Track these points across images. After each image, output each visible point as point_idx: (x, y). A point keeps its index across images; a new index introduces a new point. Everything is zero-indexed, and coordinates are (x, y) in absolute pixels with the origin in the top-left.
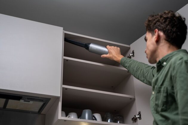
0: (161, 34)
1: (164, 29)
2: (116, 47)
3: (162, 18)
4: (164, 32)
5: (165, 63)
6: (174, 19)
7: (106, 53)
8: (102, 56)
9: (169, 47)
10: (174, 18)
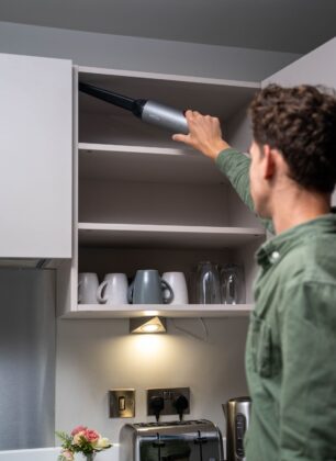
0: (279, 159)
1: (287, 148)
2: (207, 117)
3: (283, 115)
4: (286, 156)
5: (276, 255)
6: (314, 120)
7: (185, 131)
8: (175, 136)
9: (298, 196)
10: (315, 115)
